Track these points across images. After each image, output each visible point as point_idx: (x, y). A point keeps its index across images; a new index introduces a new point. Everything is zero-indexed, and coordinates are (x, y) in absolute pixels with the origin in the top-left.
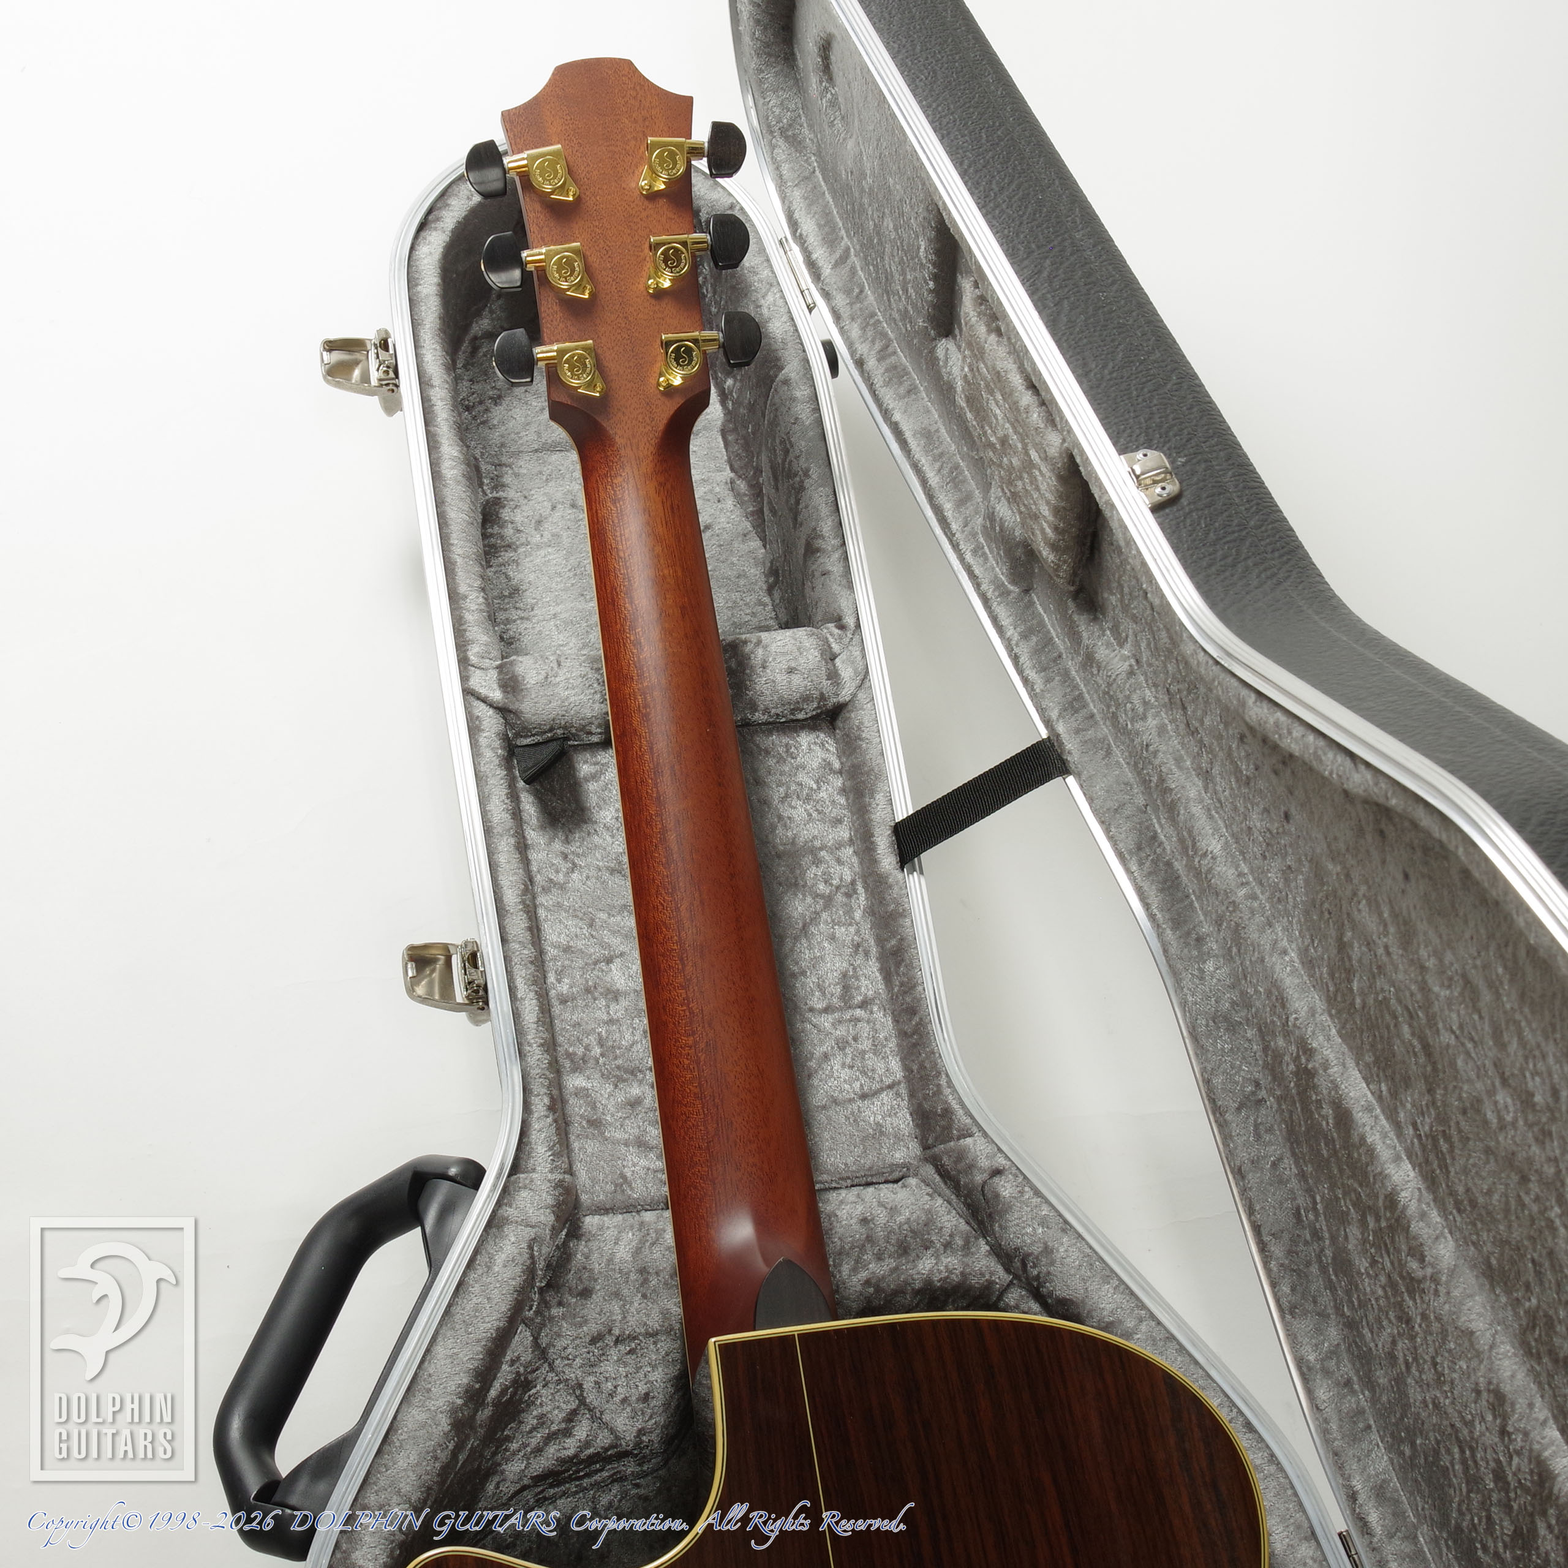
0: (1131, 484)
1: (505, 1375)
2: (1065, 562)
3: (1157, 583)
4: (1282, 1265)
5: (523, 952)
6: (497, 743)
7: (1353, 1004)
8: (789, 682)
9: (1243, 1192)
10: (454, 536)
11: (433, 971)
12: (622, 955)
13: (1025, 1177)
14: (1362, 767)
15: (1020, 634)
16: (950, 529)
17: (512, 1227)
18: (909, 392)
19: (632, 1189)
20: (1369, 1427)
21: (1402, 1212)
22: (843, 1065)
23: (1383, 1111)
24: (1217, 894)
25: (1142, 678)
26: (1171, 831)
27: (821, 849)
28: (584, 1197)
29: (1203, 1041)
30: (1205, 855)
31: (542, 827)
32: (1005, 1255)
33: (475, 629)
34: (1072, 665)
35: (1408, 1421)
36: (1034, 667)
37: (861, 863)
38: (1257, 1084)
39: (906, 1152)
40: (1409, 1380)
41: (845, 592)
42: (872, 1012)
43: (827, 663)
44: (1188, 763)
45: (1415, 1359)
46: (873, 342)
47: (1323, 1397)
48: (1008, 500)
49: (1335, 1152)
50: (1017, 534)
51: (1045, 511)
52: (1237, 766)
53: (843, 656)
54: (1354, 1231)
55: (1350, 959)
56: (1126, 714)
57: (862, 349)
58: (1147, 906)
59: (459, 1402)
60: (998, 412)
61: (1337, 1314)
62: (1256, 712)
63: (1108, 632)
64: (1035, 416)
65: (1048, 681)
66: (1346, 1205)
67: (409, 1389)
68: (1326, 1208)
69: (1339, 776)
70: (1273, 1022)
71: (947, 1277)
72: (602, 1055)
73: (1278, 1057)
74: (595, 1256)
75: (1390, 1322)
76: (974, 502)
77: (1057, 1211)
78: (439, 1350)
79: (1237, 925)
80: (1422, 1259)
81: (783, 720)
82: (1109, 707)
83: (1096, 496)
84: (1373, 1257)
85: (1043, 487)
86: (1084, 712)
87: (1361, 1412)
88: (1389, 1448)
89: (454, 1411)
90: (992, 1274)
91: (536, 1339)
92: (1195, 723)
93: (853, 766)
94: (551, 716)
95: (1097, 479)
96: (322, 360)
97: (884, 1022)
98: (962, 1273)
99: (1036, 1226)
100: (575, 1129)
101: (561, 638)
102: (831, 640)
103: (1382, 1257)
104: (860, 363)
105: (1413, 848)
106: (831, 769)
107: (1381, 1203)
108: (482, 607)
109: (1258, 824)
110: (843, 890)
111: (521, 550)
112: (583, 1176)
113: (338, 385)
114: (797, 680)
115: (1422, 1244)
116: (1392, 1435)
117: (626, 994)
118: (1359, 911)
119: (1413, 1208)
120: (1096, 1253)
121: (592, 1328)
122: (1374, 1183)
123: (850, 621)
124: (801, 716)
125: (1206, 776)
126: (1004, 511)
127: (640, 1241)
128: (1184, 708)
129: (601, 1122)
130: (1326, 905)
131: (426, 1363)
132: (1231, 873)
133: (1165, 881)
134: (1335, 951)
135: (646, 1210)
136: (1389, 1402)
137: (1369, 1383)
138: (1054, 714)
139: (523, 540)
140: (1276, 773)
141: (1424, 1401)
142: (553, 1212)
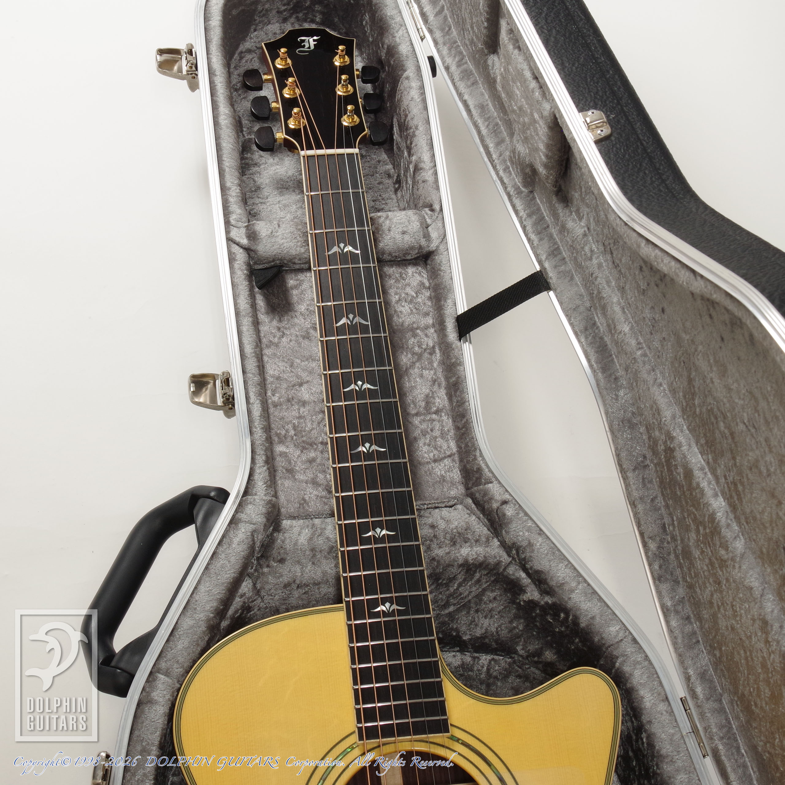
0: (585, 128)
1: (237, 603)
2: (551, 174)
3: (596, 182)
4: (655, 554)
5: (254, 379)
6: (244, 267)
7: (695, 412)
8: (403, 239)
9: (636, 514)
10: (225, 156)
11: (206, 389)
12: (308, 382)
13: (520, 506)
14: (699, 278)
15: (527, 214)
16: (492, 158)
17: (243, 524)
18: (473, 84)
19: (309, 506)
20: (698, 642)
21: (717, 524)
22: (425, 444)
23: (709, 470)
24: (626, 354)
25: (590, 238)
26: (603, 321)
27: (417, 329)
28: (283, 510)
29: (616, 433)
30: (620, 332)
31: (267, 313)
32: (507, 547)
33: (235, 206)
34: (554, 231)
35: (719, 638)
36: (534, 232)
37: (438, 337)
38: (645, 457)
39: (458, 491)
40: (719, 615)
41: (435, 191)
42: (441, 416)
43: (423, 229)
44: (613, 283)
45: (722, 604)
46: (455, 57)
47: (674, 625)
48: (522, 141)
49: (684, 492)
50: (527, 160)
51: (542, 146)
52: (638, 284)
53: (432, 226)
54: (693, 535)
55: (694, 387)
56: (582, 258)
57: (449, 60)
58: (589, 361)
59: (212, 615)
60: (518, 92)
61: (683, 581)
62: (646, 251)
63: (574, 213)
64: (537, 94)
65: (541, 239)
66: (689, 521)
67: (185, 608)
68: (679, 523)
69: (687, 283)
70: (653, 423)
71: (476, 558)
72: (295, 435)
73: (655, 442)
74: (287, 541)
75: (710, 584)
76: (505, 144)
77: (536, 524)
78: (202, 588)
79: (636, 370)
80: (727, 549)
81: (399, 259)
82: (573, 254)
83: (566, 135)
84: (702, 549)
85: (541, 133)
86: (559, 257)
87: (694, 633)
88: (709, 653)
89: (208, 620)
90: (500, 557)
91: (254, 585)
92: (617, 261)
93: (436, 285)
94: (274, 254)
95: (567, 126)
96: (157, 60)
97: (448, 422)
98: (485, 557)
99: (525, 532)
100: (279, 474)
101: (282, 214)
102: (426, 217)
103: (707, 549)
104: (447, 68)
105: (726, 324)
106: (424, 287)
107: (706, 519)
108: (239, 194)
109: (648, 316)
110: (428, 351)
111: (262, 167)
112: (282, 498)
113: (164, 73)
114: (407, 238)
115: (727, 541)
116: (710, 646)
117: (309, 403)
118: (698, 360)
119: (723, 522)
120: (556, 547)
121: (285, 579)
122: (703, 509)
123: (437, 207)
124: (409, 257)
125: (622, 290)
126: (521, 149)
127: (312, 534)
128: (612, 253)
129: (293, 471)
130: (682, 358)
131: (195, 594)
132: (633, 342)
133: (599, 347)
134: (686, 384)
135: (316, 518)
136: (709, 628)
137: (699, 618)
138: (543, 257)
139: (263, 161)
140: (657, 286)
141: (727, 627)
142: (266, 517)
